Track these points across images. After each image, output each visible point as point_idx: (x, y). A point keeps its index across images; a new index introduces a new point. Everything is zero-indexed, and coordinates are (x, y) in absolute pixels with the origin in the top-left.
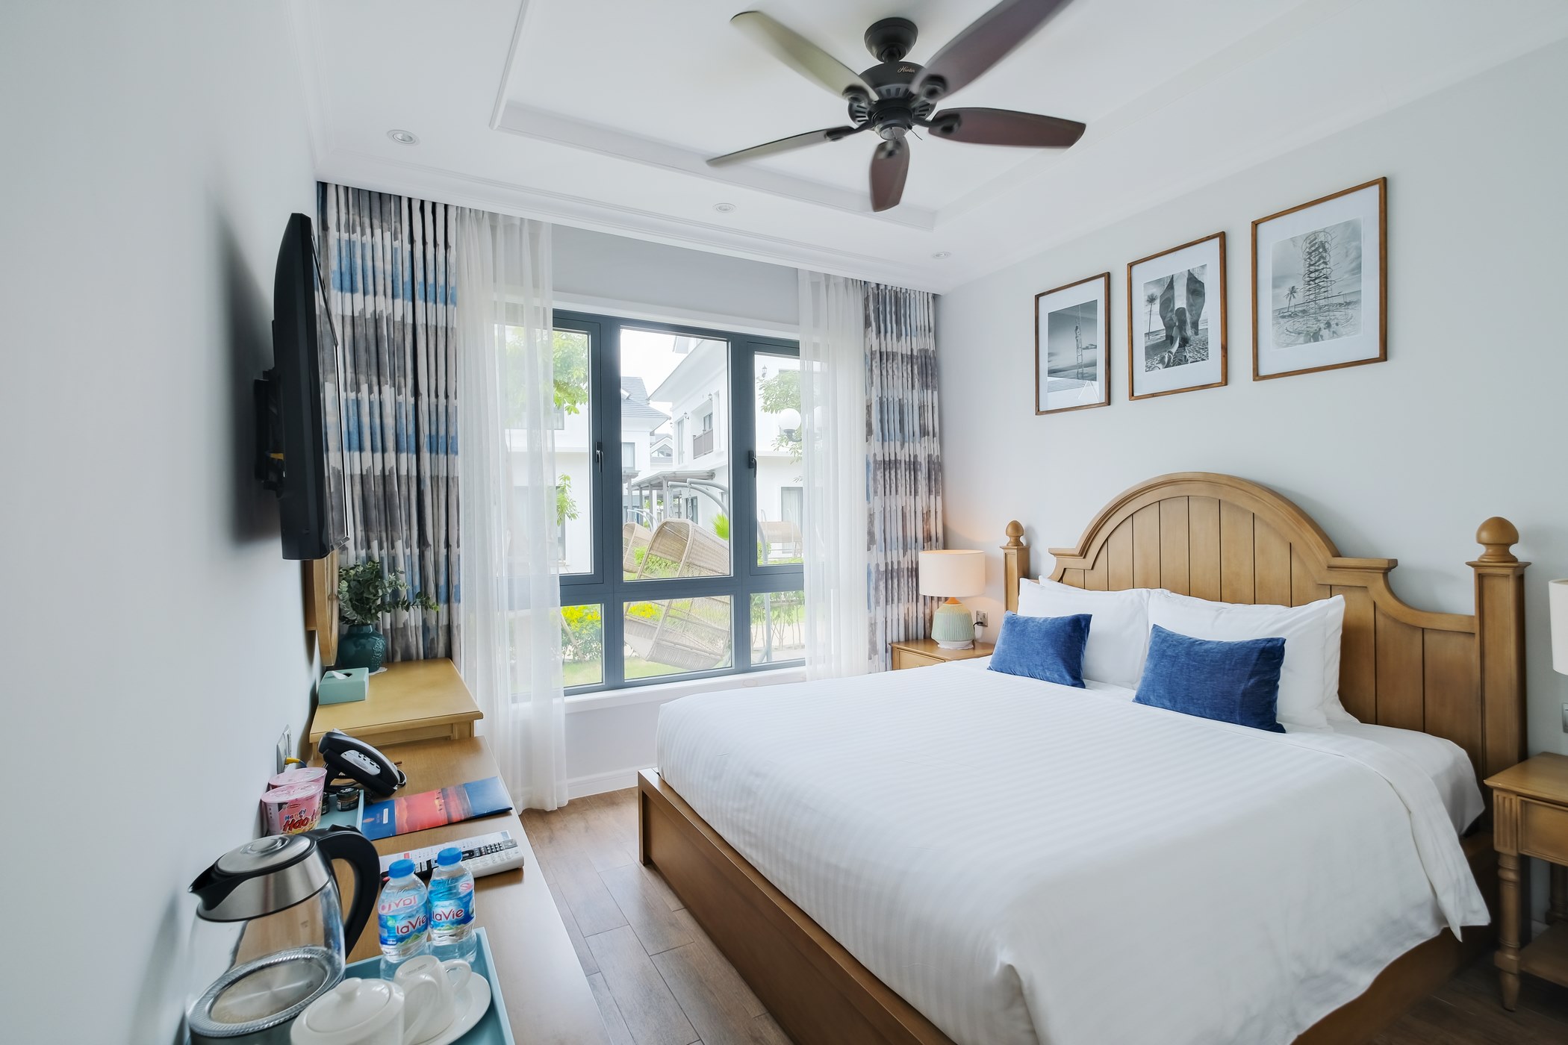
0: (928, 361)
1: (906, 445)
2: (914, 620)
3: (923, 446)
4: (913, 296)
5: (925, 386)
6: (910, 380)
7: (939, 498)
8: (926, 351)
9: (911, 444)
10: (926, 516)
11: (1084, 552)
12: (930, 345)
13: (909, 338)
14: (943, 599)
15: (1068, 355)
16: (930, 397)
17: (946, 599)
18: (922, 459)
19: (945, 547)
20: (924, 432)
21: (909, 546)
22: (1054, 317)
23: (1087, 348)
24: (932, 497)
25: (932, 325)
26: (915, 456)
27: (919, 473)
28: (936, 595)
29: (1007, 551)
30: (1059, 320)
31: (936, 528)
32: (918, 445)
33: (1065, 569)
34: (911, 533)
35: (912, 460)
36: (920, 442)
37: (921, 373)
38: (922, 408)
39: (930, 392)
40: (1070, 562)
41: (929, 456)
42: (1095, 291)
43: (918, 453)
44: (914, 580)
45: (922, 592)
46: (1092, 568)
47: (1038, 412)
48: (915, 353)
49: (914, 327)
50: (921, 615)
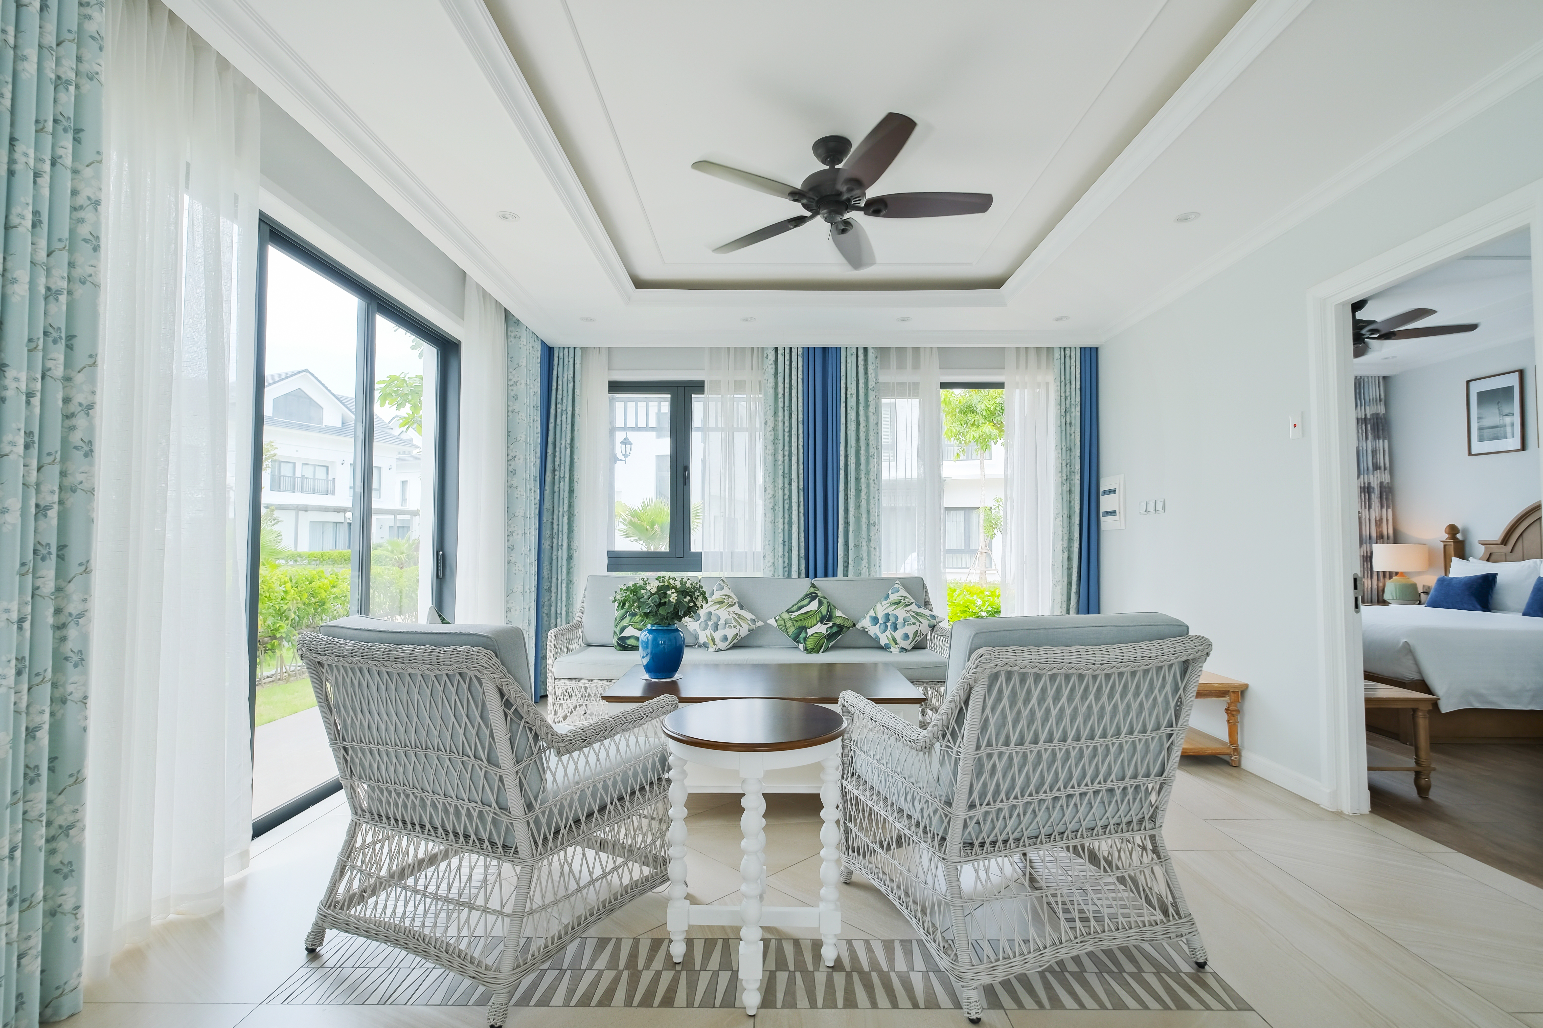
0: (1379, 421)
1: (1362, 476)
2: (1369, 590)
3: (1376, 476)
4: (1366, 380)
5: (1377, 437)
6: (1364, 434)
7: (1390, 511)
8: (1378, 414)
9: (1366, 476)
10: (1379, 523)
11: (1505, 541)
12: (1381, 409)
13: (1363, 407)
14: (1394, 574)
15: (1492, 417)
16: (1381, 444)
17: (1397, 573)
18: (1375, 484)
19: (1396, 541)
20: (1376, 467)
21: (1364, 541)
22: (1481, 395)
23: (1506, 415)
24: (1384, 510)
25: (1383, 396)
26: (1369, 484)
27: (1373, 494)
28: (1387, 570)
29: (1445, 543)
30: (1485, 397)
31: (1387, 529)
32: (1371, 476)
33: (1491, 554)
34: (1365, 532)
35: (1366, 485)
36: (1373, 474)
37: (1373, 429)
38: (1374, 452)
39: (1381, 441)
40: (1495, 549)
41: (1381, 483)
42: (1513, 381)
43: (1371, 481)
44: (1369, 564)
45: (1375, 569)
46: (1511, 552)
47: (1470, 454)
48: (1368, 416)
49: (1367, 399)
50: (1375, 586)
